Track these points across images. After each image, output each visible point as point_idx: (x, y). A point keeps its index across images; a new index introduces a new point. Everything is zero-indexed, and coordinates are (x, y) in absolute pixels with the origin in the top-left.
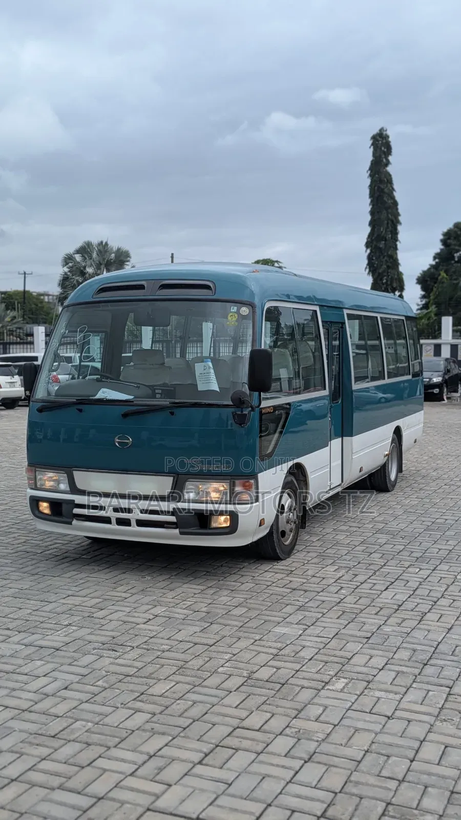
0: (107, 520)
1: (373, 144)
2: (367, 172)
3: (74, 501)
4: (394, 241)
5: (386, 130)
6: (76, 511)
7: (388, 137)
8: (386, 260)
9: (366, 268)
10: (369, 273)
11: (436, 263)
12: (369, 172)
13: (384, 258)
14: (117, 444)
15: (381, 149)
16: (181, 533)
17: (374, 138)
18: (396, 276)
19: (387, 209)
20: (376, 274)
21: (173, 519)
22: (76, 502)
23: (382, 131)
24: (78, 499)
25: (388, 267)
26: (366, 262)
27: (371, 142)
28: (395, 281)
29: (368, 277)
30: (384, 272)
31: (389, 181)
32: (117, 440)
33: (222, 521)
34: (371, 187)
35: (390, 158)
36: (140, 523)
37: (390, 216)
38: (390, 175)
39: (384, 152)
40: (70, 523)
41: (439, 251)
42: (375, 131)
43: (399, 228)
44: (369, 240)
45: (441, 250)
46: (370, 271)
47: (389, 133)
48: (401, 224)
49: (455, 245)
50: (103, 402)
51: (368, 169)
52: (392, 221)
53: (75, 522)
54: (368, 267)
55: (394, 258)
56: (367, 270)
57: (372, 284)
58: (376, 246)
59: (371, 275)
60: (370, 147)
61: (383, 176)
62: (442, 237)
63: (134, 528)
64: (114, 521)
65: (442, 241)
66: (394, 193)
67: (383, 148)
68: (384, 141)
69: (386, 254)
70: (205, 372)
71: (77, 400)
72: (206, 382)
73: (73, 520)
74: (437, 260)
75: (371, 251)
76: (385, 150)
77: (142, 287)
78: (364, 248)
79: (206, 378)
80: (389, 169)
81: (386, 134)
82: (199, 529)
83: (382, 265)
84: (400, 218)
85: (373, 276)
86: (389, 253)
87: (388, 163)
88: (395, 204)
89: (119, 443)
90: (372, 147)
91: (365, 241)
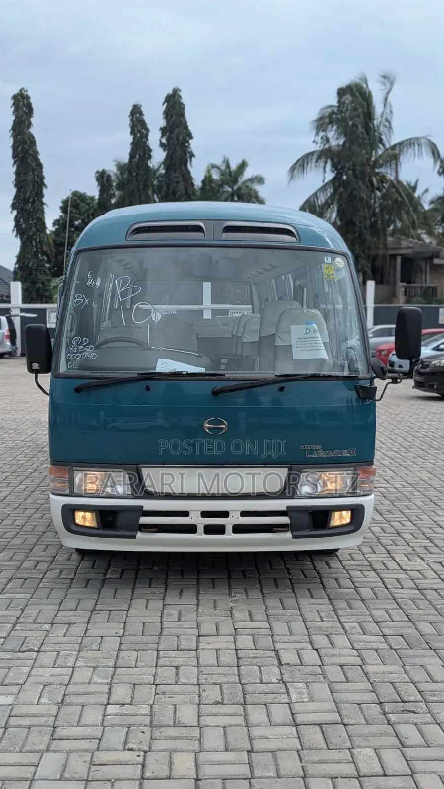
0: (192, 529)
1: (14, 104)
2: (10, 131)
3: (142, 507)
4: (41, 204)
5: (27, 91)
6: (144, 520)
7: (29, 98)
8: (35, 223)
9: (14, 230)
10: (16, 235)
11: (56, 229)
12: (12, 132)
13: (32, 221)
14: (207, 430)
15: (22, 109)
16: (294, 537)
17: (15, 97)
18: (46, 239)
19: (33, 170)
20: (25, 237)
21: (285, 520)
22: (144, 509)
23: (23, 91)
24: (148, 504)
25: (38, 230)
26: (13, 224)
27: (12, 102)
28: (44, 244)
29: (16, 239)
30: (33, 234)
31: (33, 142)
32: (207, 425)
33: (341, 518)
34: (15, 148)
35: (32, 120)
36: (238, 529)
37: (36, 178)
38: (33, 138)
39: (26, 113)
40: (134, 537)
41: (58, 218)
42: (16, 91)
43: (45, 191)
44: (15, 201)
45: (61, 217)
46: (17, 233)
47: (29, 93)
48: (46, 187)
49: (76, 213)
50: (183, 376)
51: (10, 128)
52: (38, 184)
53: (139, 535)
54: (15, 229)
55: (43, 221)
56: (15, 233)
57: (21, 246)
58: (22, 208)
59: (19, 237)
60: (12, 107)
61: (26, 137)
62: (61, 204)
63: (230, 535)
64: (200, 529)
65: (61, 208)
66: (39, 156)
67: (24, 109)
68: (25, 102)
69: (34, 217)
70: (307, 336)
71: (138, 374)
72: (311, 348)
73: (137, 532)
74: (57, 227)
75: (18, 212)
76: (27, 111)
77: (199, 229)
78: (10, 209)
79: (311, 344)
80: (32, 130)
81: (27, 95)
82: (313, 530)
83: (31, 228)
84: (46, 181)
85: (21, 239)
86: (38, 216)
87: (30, 124)
88: (40, 166)
89: (209, 428)
90: (13, 107)
91: (11, 202)
